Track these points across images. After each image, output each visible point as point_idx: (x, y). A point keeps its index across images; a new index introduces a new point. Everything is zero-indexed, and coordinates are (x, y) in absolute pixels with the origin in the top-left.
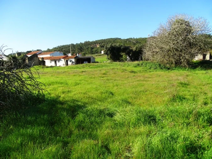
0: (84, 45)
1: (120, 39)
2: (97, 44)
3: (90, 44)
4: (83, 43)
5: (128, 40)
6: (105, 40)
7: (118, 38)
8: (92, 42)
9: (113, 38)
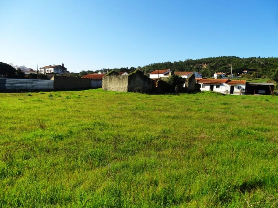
0: (185, 65)
1: (238, 57)
2: (202, 64)
3: (193, 63)
4: (184, 61)
5: (252, 60)
6: (214, 58)
7: (235, 57)
8: (196, 61)
9: (227, 56)
